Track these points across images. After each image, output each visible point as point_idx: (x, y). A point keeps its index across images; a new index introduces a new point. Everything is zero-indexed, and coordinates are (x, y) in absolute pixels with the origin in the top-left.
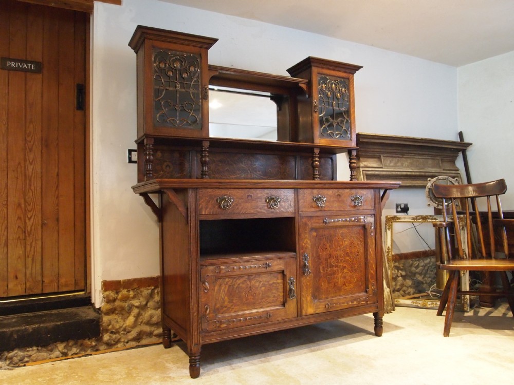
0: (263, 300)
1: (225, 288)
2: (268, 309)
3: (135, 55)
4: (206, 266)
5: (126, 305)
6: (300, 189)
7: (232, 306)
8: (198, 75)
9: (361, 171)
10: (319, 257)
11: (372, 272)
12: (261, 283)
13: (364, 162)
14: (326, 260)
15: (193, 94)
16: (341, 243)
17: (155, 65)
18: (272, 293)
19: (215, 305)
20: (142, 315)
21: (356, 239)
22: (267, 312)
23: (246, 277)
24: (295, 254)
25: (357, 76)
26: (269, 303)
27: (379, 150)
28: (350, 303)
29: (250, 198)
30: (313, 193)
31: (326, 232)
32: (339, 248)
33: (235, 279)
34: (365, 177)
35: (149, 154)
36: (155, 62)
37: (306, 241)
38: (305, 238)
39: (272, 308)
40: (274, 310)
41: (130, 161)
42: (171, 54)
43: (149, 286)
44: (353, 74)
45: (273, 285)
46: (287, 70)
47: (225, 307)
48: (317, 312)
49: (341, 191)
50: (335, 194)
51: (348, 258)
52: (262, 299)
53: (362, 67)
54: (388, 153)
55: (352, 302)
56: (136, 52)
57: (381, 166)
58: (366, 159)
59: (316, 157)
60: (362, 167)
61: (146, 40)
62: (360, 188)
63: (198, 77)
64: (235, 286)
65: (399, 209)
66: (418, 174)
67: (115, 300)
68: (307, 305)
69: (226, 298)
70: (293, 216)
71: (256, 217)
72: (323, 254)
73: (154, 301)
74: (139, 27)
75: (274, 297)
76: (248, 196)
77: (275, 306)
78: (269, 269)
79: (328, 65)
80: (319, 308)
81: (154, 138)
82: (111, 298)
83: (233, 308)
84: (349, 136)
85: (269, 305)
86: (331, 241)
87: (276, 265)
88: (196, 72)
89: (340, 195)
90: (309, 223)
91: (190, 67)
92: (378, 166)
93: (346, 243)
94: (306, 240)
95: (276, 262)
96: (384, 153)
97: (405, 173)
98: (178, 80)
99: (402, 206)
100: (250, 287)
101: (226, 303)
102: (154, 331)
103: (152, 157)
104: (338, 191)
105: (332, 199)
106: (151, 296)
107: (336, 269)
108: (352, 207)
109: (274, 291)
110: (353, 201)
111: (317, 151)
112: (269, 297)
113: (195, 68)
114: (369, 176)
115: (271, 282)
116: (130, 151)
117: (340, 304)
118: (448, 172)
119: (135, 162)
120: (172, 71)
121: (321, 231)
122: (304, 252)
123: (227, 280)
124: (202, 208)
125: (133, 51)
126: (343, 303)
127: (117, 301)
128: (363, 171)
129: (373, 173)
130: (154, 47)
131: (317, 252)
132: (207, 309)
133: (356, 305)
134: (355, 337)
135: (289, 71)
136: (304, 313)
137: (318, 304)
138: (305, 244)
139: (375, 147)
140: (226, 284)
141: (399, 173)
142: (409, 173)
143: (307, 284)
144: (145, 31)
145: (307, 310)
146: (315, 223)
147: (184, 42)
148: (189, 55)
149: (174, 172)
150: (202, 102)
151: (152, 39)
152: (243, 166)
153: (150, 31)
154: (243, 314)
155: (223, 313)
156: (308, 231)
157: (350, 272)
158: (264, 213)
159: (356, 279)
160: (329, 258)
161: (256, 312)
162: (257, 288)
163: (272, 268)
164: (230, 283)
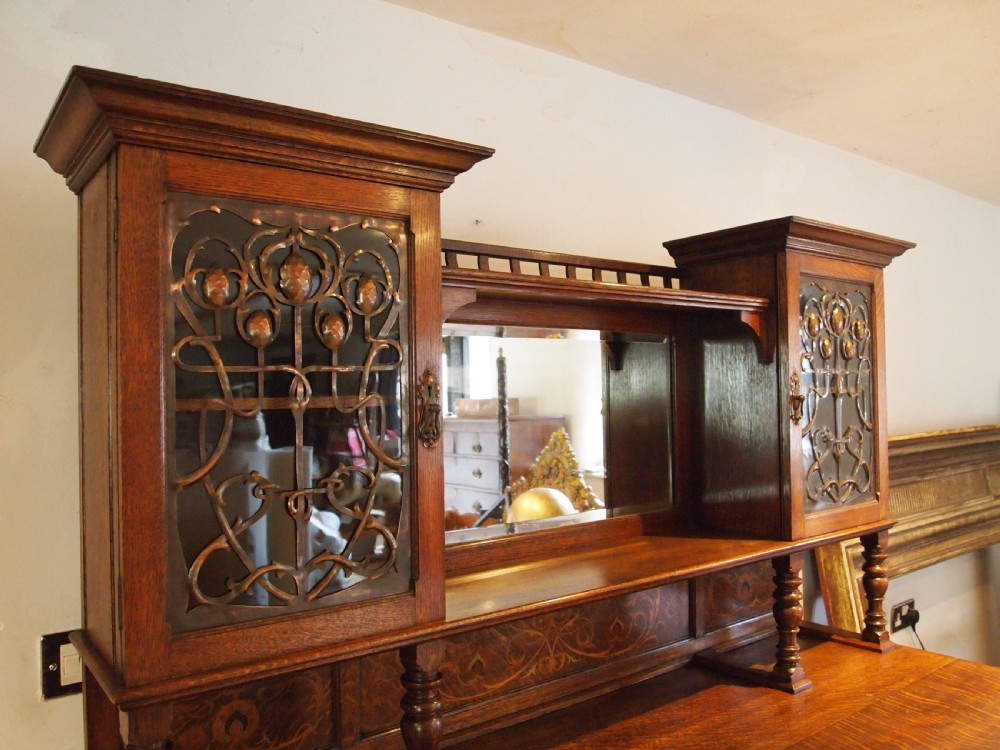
8: (396, 326)
9: (843, 550)
17: (176, 287)
36: (179, 272)
41: (53, 687)
42: (267, 225)
44: (881, 266)
46: (665, 245)
53: (913, 246)
56: (79, 191)
61: (123, 149)
63: (395, 332)
65: (898, 623)
74: (82, 78)
84: (873, 485)
88: (385, 305)
91: (358, 286)
97: (930, 530)
98: (299, 359)
99: (905, 611)
113: (382, 288)
116: (52, 645)
119: (74, 689)
120: (271, 316)
125: (61, 180)
128: (847, 547)
130: (169, 186)
135: (672, 247)
142: (938, 528)
144: (119, 100)
147: (328, 161)
148: (354, 222)
149: (265, 738)
150: (413, 455)
151: (164, 148)
152: (533, 633)
153: (148, 105)
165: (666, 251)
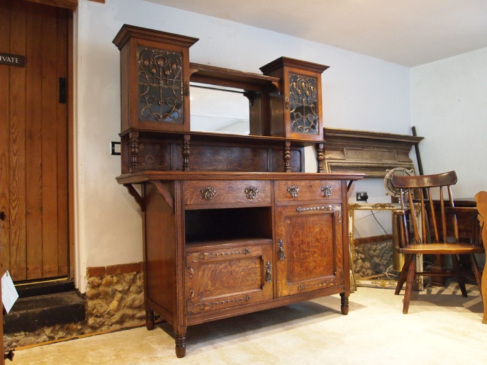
0: (243, 284)
1: (208, 273)
2: (248, 292)
3: (119, 52)
4: (192, 253)
5: (110, 290)
6: (276, 180)
7: (215, 289)
8: (180, 73)
9: (326, 163)
10: (292, 243)
11: (339, 256)
12: (241, 268)
13: (329, 154)
14: (299, 245)
15: (176, 90)
16: (312, 230)
17: (139, 62)
18: (251, 277)
19: (199, 289)
20: (125, 299)
21: (325, 226)
22: (247, 295)
23: (228, 263)
24: (271, 240)
25: (324, 75)
26: (248, 286)
27: (342, 144)
28: (320, 285)
29: (230, 189)
30: (287, 184)
31: (299, 220)
32: (310, 235)
33: (218, 265)
34: (330, 169)
35: (135, 147)
36: (140, 60)
37: (282, 229)
38: (280, 226)
39: (251, 291)
40: (252, 292)
41: (114, 153)
42: (155, 52)
43: (132, 272)
44: (321, 73)
45: (252, 269)
46: (260, 69)
47: (209, 291)
48: (291, 294)
49: (312, 182)
50: (307, 185)
51: (318, 244)
52: (241, 283)
53: (329, 67)
54: (349, 146)
55: (322, 283)
56: (120, 49)
57: (344, 158)
58: (330, 151)
59: (287, 150)
60: (327, 159)
61: (131, 38)
62: (329, 179)
63: (180, 74)
64: (218, 271)
65: (359, 198)
66: (376, 165)
67: (99, 285)
68: (282, 287)
69: (209, 282)
70: (269, 205)
71: (236, 207)
72: (297, 241)
73: (137, 286)
74: (125, 26)
75: (253, 280)
76: (229, 187)
77: (253, 289)
78: (248, 255)
79: (298, 64)
80: (292, 290)
81: (139, 132)
82: (96, 284)
83: (215, 292)
84: (317, 130)
85: (248, 288)
86: (303, 228)
87: (255, 251)
88: (178, 69)
89: (311, 186)
90: (284, 212)
91: (172, 64)
92: (341, 158)
93: (317, 230)
94: (281, 227)
95: (254, 248)
96: (346, 146)
97: (365, 165)
98: (161, 77)
99: (362, 195)
100: (231, 272)
101: (209, 287)
102: (136, 314)
103: (137, 150)
104: (310, 182)
105: (304, 190)
106: (133, 281)
107: (308, 254)
108: (322, 197)
109: (253, 275)
110: (323, 191)
111: (288, 144)
112: (248, 281)
113: (177, 65)
114: (333, 168)
115: (250, 267)
116: (113, 144)
117: (311, 285)
118: (403, 163)
119: (118, 154)
120: (156, 69)
121: (294, 219)
122: (280, 238)
123: (210, 265)
124: (187, 199)
125: (117, 48)
126: (314, 285)
127: (101, 286)
128: (328, 162)
129: (337, 164)
130: (139, 45)
131: (291, 237)
132: (192, 293)
133: (325, 287)
134: (324, 316)
135: (262, 69)
136: (279, 295)
137: (292, 286)
138: (281, 231)
139: (339, 141)
140: (210, 269)
141: (359, 164)
142: (368, 165)
143: (282, 268)
144: (130, 29)
145: (281, 293)
146: (289, 211)
147: (166, 41)
148: (171, 53)
149: (156, 164)
150: (184, 98)
151: (137, 38)
152: (220, 158)
153: (135, 30)
154: (225, 297)
155: (206, 296)
156: (283, 219)
157: (320, 256)
158: (243, 203)
159: (325, 263)
160: (302, 244)
161: (237, 295)
162: (237, 272)
163: (251, 254)
164: (213, 268)
165: (260, 70)
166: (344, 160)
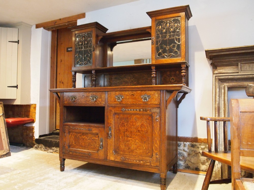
0: (89, 146)
1: (73, 136)
2: (90, 151)
4: (66, 125)
6: (109, 91)
7: (76, 145)
9: (214, 77)
10: (119, 130)
11: (156, 145)
12: (88, 138)
14: (124, 132)
15: (89, 50)
16: (135, 124)
18: (93, 144)
19: (69, 143)
21: (145, 122)
22: (90, 153)
23: (82, 134)
24: (104, 126)
26: (91, 148)
27: (235, 59)
28: (138, 161)
29: (83, 96)
31: (126, 116)
32: (133, 126)
33: (77, 134)
37: (111, 121)
38: (110, 118)
39: (93, 151)
40: (92, 152)
47: (73, 145)
48: (116, 160)
49: (134, 92)
50: (130, 94)
51: (139, 133)
54: (245, 60)
55: (140, 161)
57: (237, 71)
62: (149, 90)
64: (77, 137)
68: (110, 155)
69: (73, 141)
70: (104, 106)
71: (86, 106)
72: (122, 129)
75: (94, 146)
77: (94, 151)
78: (91, 132)
80: (117, 158)
83: (76, 147)
85: (91, 149)
86: (127, 122)
87: (94, 130)
89: (133, 95)
90: (113, 110)
91: (88, 38)
92: (234, 72)
93: (138, 124)
96: (240, 61)
98: (83, 45)
100: (83, 139)
101: (74, 143)
104: (132, 92)
105: (128, 97)
107: (131, 139)
108: (142, 102)
109: (94, 143)
111: (153, 68)
112: (92, 145)
113: (90, 38)
115: (93, 138)
120: (81, 42)
121: (121, 115)
122: (109, 126)
126: (133, 160)
131: (118, 127)
132: (65, 144)
133: (142, 164)
136: (108, 159)
137: (117, 156)
138: (110, 121)
139: (232, 57)
140: (74, 135)
143: (110, 144)
145: (109, 158)
146: (116, 110)
148: (88, 33)
152: (126, 80)
154: (79, 150)
155: (72, 148)
156: (112, 114)
157: (141, 143)
158: (89, 104)
159: (145, 148)
160: (126, 131)
161: (85, 151)
162: (86, 140)
163: (92, 131)
164: (75, 135)
166: (238, 73)
